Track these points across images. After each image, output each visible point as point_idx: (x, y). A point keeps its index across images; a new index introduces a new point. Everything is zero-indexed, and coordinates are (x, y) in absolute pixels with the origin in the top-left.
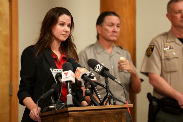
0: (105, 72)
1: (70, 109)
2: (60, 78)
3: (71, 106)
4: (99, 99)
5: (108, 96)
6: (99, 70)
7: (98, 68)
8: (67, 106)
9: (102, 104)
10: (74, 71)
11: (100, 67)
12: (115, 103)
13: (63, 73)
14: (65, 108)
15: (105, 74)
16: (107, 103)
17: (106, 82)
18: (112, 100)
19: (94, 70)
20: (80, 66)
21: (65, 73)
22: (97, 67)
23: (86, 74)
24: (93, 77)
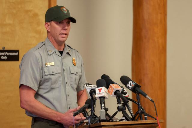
0: (137, 88)
1: (103, 124)
2: (93, 93)
3: (104, 121)
4: (131, 113)
5: (140, 112)
6: (131, 87)
7: (131, 85)
8: (101, 121)
9: (133, 119)
10: (107, 88)
11: (132, 84)
12: (145, 119)
13: (97, 90)
14: (98, 122)
15: (136, 90)
16: (138, 117)
17: (138, 98)
18: (143, 115)
19: (126, 87)
20: (113, 83)
21: (99, 89)
22: (130, 84)
23: (118, 91)
24: (125, 93)
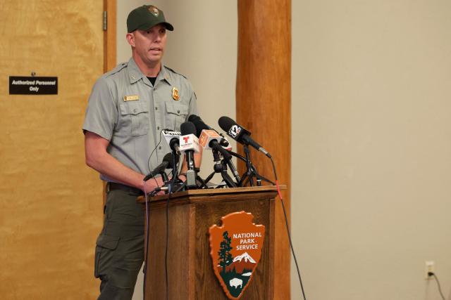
0: (245, 137)
1: (191, 192)
2: (176, 145)
3: (192, 188)
4: (235, 176)
5: (249, 173)
6: (235, 134)
7: (235, 131)
8: (187, 188)
9: (239, 184)
10: (198, 135)
11: (237, 129)
12: (258, 184)
13: (181, 138)
14: (184, 190)
15: (245, 140)
16: (246, 183)
17: (247, 152)
18: (254, 178)
19: (228, 134)
20: (207, 128)
21: (184, 139)
22: (233, 129)
23: (216, 140)
24: (226, 145)
